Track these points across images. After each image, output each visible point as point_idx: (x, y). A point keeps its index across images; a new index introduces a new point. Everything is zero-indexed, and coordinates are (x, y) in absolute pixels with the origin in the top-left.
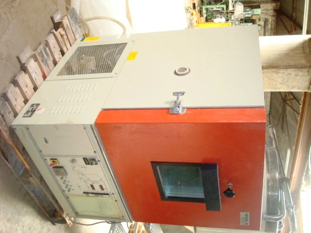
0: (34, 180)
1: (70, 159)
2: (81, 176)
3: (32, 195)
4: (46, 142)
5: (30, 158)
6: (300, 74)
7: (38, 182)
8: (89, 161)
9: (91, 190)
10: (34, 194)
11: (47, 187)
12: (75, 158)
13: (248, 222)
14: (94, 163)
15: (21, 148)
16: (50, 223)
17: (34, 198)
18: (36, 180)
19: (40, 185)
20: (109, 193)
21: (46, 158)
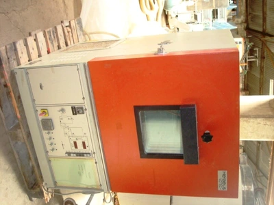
0: (21, 133)
1: (60, 108)
2: (67, 131)
3: (17, 157)
4: (41, 87)
5: (23, 108)
6: (268, 123)
7: (25, 137)
8: (76, 110)
9: (73, 150)
10: (19, 155)
11: (32, 147)
12: (64, 107)
13: (226, 186)
14: (81, 112)
15: (17, 95)
16: (26, 195)
17: (18, 160)
18: (24, 133)
19: (26, 141)
20: (90, 152)
21: (37, 108)
